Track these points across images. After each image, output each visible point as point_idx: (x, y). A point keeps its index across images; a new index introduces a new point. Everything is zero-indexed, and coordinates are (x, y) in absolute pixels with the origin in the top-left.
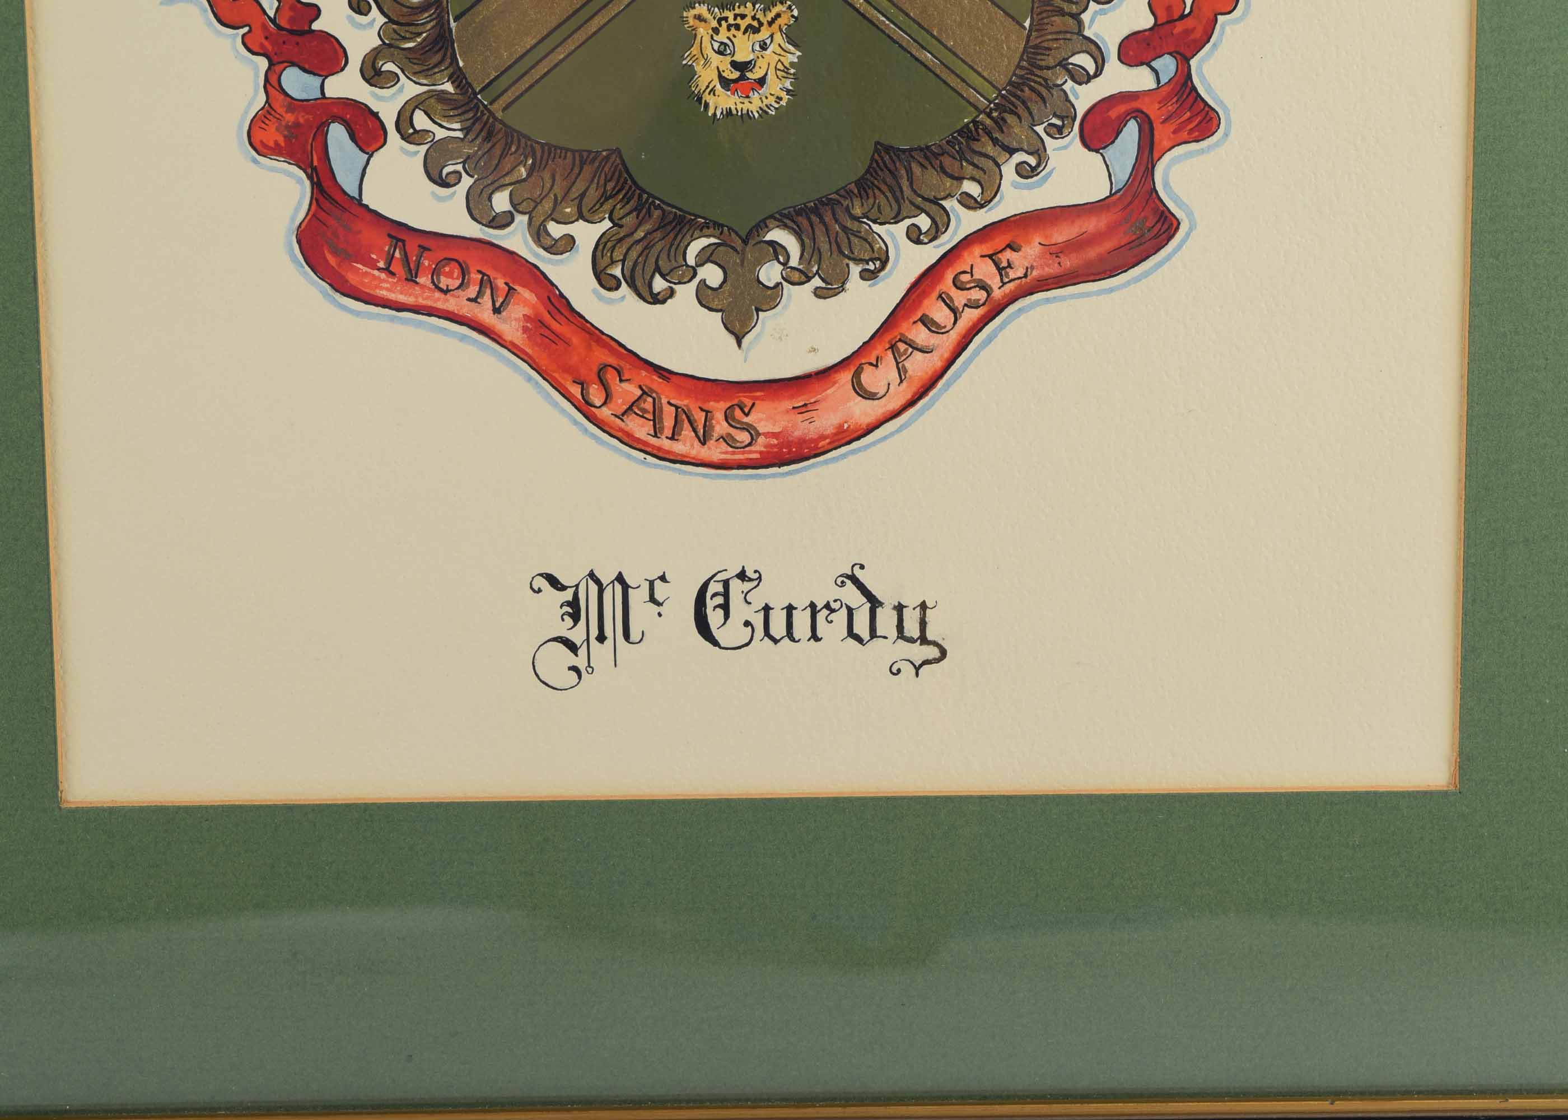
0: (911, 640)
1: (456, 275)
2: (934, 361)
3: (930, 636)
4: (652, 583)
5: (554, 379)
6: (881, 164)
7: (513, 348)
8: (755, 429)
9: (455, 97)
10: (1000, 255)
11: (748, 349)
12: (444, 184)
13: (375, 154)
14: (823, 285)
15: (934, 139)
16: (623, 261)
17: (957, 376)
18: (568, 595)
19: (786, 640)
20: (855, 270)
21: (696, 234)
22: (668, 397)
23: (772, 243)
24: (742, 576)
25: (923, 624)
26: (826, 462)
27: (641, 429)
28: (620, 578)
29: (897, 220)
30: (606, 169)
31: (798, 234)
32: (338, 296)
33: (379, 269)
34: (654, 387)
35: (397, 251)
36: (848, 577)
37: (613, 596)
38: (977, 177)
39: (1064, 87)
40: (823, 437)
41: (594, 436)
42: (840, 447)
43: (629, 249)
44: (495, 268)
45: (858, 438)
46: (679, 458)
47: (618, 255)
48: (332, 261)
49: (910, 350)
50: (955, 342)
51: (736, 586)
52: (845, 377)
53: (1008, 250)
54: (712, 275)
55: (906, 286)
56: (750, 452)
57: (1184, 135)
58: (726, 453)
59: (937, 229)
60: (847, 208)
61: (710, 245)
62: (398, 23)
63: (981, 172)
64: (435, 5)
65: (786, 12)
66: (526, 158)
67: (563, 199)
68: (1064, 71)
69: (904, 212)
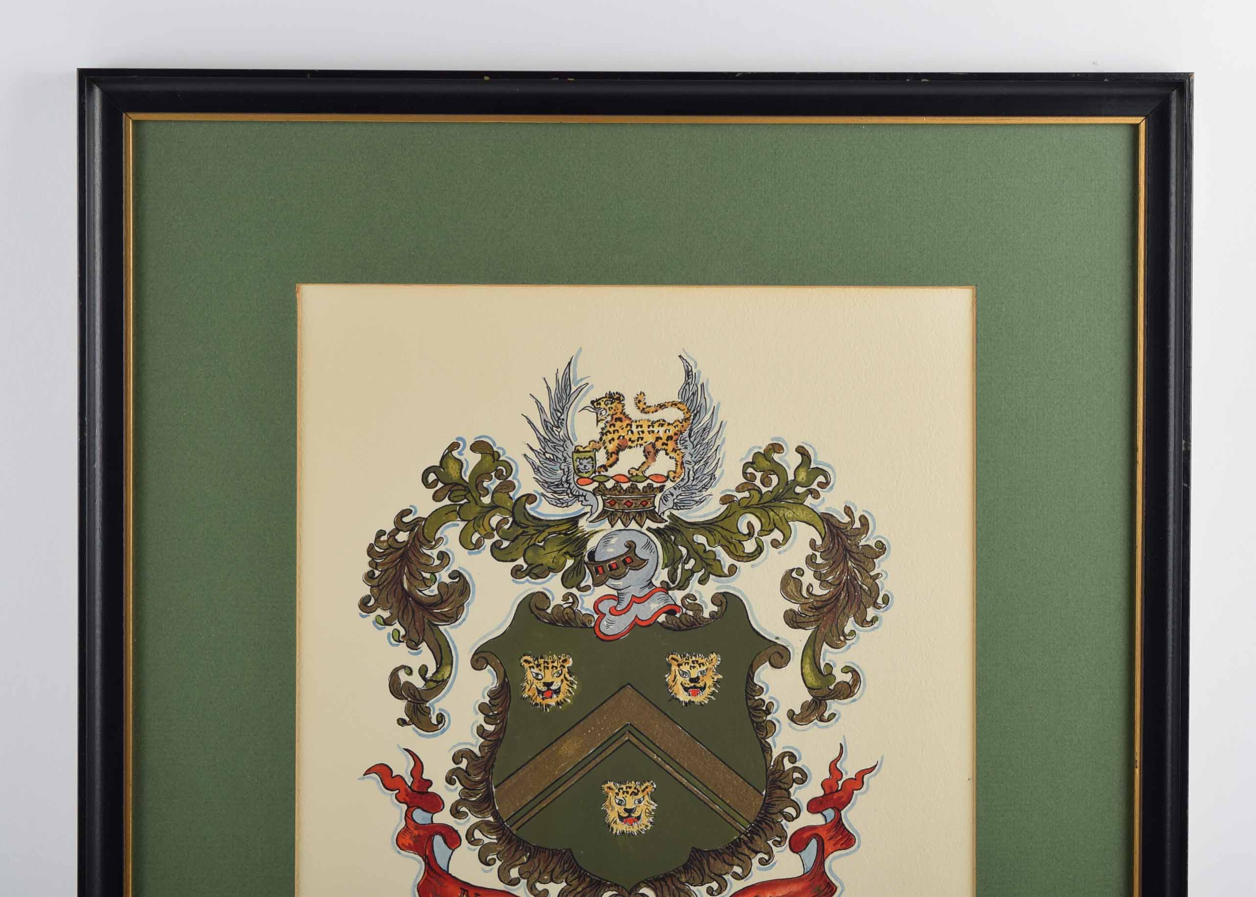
6: (694, 857)
9: (494, 823)
12: (487, 863)
13: (456, 849)
15: (720, 846)
21: (607, 888)
23: (642, 895)
29: (702, 883)
30: (564, 857)
31: (655, 890)
35: (465, 896)
38: (740, 863)
39: (782, 822)
57: (838, 846)
59: (721, 889)
60: (678, 878)
61: (613, 895)
62: (469, 789)
63: (742, 862)
64: (486, 781)
65: (651, 786)
66: (526, 853)
67: (543, 872)
68: (781, 816)
69: (705, 881)
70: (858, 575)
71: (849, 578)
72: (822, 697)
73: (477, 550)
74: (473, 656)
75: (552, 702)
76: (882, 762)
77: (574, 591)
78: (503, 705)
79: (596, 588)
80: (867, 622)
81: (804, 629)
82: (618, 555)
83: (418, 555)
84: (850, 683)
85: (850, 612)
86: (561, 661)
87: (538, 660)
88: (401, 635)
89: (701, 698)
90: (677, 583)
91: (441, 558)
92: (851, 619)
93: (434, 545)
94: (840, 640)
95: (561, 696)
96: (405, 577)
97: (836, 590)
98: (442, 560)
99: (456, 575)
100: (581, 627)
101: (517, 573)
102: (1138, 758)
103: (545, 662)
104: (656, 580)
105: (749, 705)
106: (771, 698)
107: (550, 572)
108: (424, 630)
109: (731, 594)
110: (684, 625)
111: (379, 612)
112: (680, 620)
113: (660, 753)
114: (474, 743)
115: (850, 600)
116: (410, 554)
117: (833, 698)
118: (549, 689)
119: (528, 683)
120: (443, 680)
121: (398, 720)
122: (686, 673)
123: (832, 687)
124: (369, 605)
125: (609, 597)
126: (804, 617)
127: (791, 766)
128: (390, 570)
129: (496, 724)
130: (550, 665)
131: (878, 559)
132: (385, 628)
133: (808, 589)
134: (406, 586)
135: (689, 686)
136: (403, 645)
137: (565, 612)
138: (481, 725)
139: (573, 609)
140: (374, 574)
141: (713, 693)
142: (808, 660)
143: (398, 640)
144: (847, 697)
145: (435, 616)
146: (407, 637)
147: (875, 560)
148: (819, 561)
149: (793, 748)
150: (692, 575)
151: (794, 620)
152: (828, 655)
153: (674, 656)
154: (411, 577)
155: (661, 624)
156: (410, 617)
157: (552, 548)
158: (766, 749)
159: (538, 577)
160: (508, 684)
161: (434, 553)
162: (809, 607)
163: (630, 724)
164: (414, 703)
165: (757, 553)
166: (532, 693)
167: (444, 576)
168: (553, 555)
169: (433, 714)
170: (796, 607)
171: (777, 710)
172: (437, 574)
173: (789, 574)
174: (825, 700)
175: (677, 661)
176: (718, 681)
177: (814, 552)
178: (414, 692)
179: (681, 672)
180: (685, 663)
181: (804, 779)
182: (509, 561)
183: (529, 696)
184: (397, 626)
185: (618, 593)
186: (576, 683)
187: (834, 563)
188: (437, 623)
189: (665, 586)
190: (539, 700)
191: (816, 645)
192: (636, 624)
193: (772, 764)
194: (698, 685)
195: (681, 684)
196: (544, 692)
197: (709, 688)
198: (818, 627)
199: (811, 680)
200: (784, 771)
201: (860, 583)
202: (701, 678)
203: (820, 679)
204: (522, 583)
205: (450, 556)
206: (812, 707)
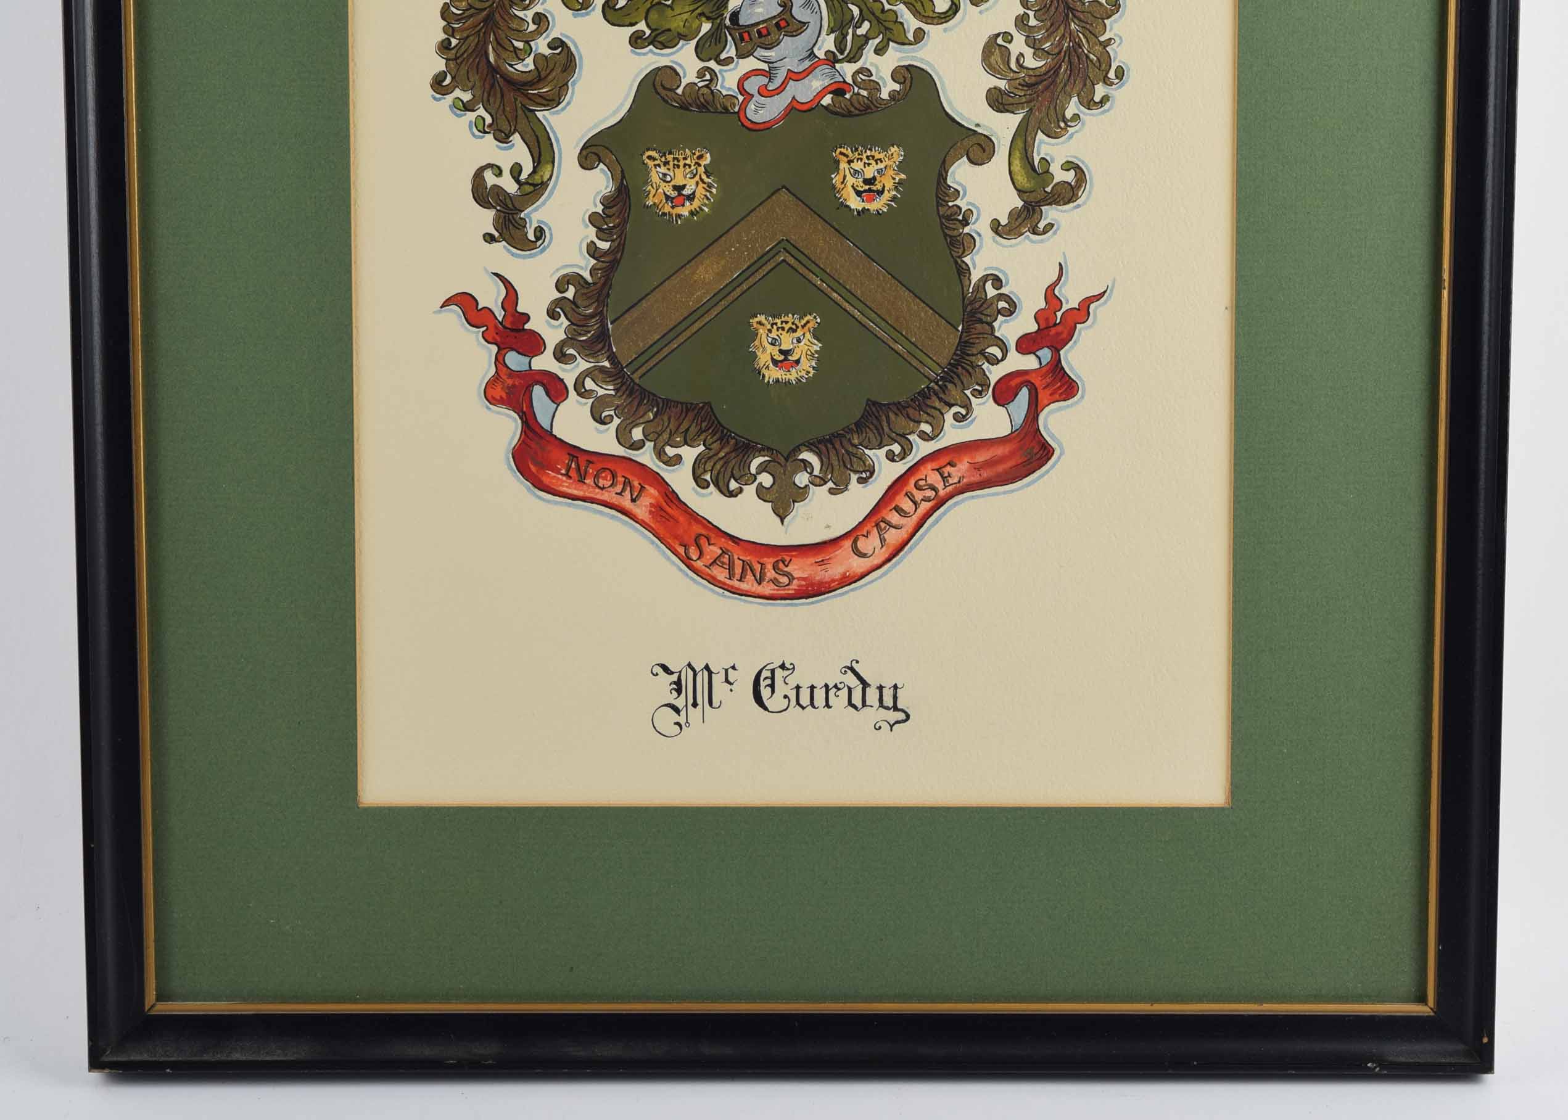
0: (888, 708)
1: (609, 478)
2: (903, 534)
3: (900, 706)
4: (726, 671)
5: (669, 543)
6: (870, 412)
7: (643, 524)
8: (792, 575)
9: (611, 370)
10: (943, 469)
11: (788, 526)
12: (602, 422)
13: (561, 405)
14: (834, 486)
15: (902, 399)
16: (711, 471)
17: (917, 543)
18: (675, 677)
19: (810, 707)
20: (854, 477)
21: (757, 454)
22: (738, 555)
23: (803, 461)
24: (783, 667)
25: (895, 698)
26: (835, 596)
27: (721, 574)
28: (707, 667)
29: (880, 447)
30: (702, 414)
31: (819, 455)
32: (536, 490)
33: (562, 474)
34: (729, 548)
35: (573, 464)
36: (848, 668)
37: (702, 678)
38: (930, 421)
39: (983, 367)
40: (833, 581)
41: (693, 579)
42: (844, 586)
43: (715, 464)
44: (632, 474)
45: (855, 582)
46: (745, 593)
47: (709, 466)
48: (533, 469)
49: (888, 527)
50: (915, 523)
51: (779, 673)
52: (848, 544)
53: (949, 467)
54: (766, 479)
55: (885, 487)
56: (789, 589)
57: (1057, 396)
58: (774, 590)
59: (905, 453)
60: (849, 439)
61: (765, 461)
62: (577, 325)
63: (932, 418)
64: (599, 314)
65: (813, 320)
66: (653, 407)
67: (675, 432)
68: (982, 357)
69: (884, 442)
70: (1084, 41)
71: (1071, 44)
72: (1037, 202)
73: (584, 11)
74: (581, 151)
75: (685, 211)
76: (1113, 286)
77: (712, 64)
78: (621, 216)
79: (741, 61)
80: (1096, 103)
81: (1013, 113)
82: (770, 16)
83: (507, 18)
84: (1073, 183)
85: (1072, 89)
86: (695, 157)
87: (665, 156)
88: (487, 123)
89: (878, 205)
90: (846, 53)
91: (537, 22)
92: (1075, 99)
93: (529, 5)
94: (1061, 128)
95: (696, 204)
96: (490, 47)
97: (1056, 60)
98: (539, 24)
99: (558, 44)
100: (721, 112)
101: (636, 41)
102: (1446, 276)
103: (674, 159)
104: (819, 49)
105: (941, 213)
106: (969, 203)
107: (680, 39)
108: (517, 116)
109: (916, 67)
110: (856, 108)
111: (458, 93)
112: (852, 104)
113: (826, 277)
114: (584, 266)
115: (1072, 74)
116: (497, 15)
117: (1050, 204)
118: (680, 194)
119: (653, 187)
120: (542, 183)
121: (484, 236)
122: (859, 172)
123: (1048, 189)
124: (445, 84)
125: (759, 72)
126: (1012, 97)
127: (996, 292)
128: (471, 38)
129: (612, 241)
130: (681, 163)
131: (1110, 20)
132: (465, 115)
133: (1018, 60)
134: (492, 59)
135: (862, 190)
136: (490, 137)
137: (701, 92)
138: (592, 242)
139: (711, 89)
140: (450, 43)
141: (894, 199)
142: (1017, 154)
143: (482, 130)
144: (1069, 202)
145: (530, 98)
146: (495, 126)
147: (1106, 21)
148: (1033, 22)
149: (997, 269)
150: (867, 43)
151: (1000, 101)
152: (1044, 147)
153: (842, 150)
154: (499, 47)
155: (826, 108)
156: (498, 100)
157: (682, 8)
158: (963, 271)
159: (664, 46)
160: (627, 187)
161: (528, 15)
162: (1020, 84)
163: (787, 240)
164: (504, 212)
165: (950, 12)
166: (659, 199)
167: (541, 46)
168: (685, 16)
169: (530, 227)
170: (1002, 84)
171: (977, 219)
172: (532, 43)
173: (993, 40)
174: (1039, 206)
175: (847, 156)
176: (901, 183)
177: (1026, 11)
178: (505, 199)
179: (852, 171)
180: (858, 159)
181: (1012, 309)
182: (628, 26)
183: (655, 204)
184: (481, 112)
185: (769, 67)
186: (716, 185)
187: (1052, 25)
188: (534, 108)
189: (831, 57)
190: (667, 208)
191: (1028, 134)
192: (794, 109)
193: (971, 290)
194: (874, 188)
195: (853, 186)
196: (673, 198)
197: (889, 191)
198: (1031, 109)
199: (1021, 179)
200: (986, 299)
201: (1086, 52)
202: (878, 178)
203: (1034, 179)
204: (644, 54)
205: (550, 19)
206: (1023, 216)
